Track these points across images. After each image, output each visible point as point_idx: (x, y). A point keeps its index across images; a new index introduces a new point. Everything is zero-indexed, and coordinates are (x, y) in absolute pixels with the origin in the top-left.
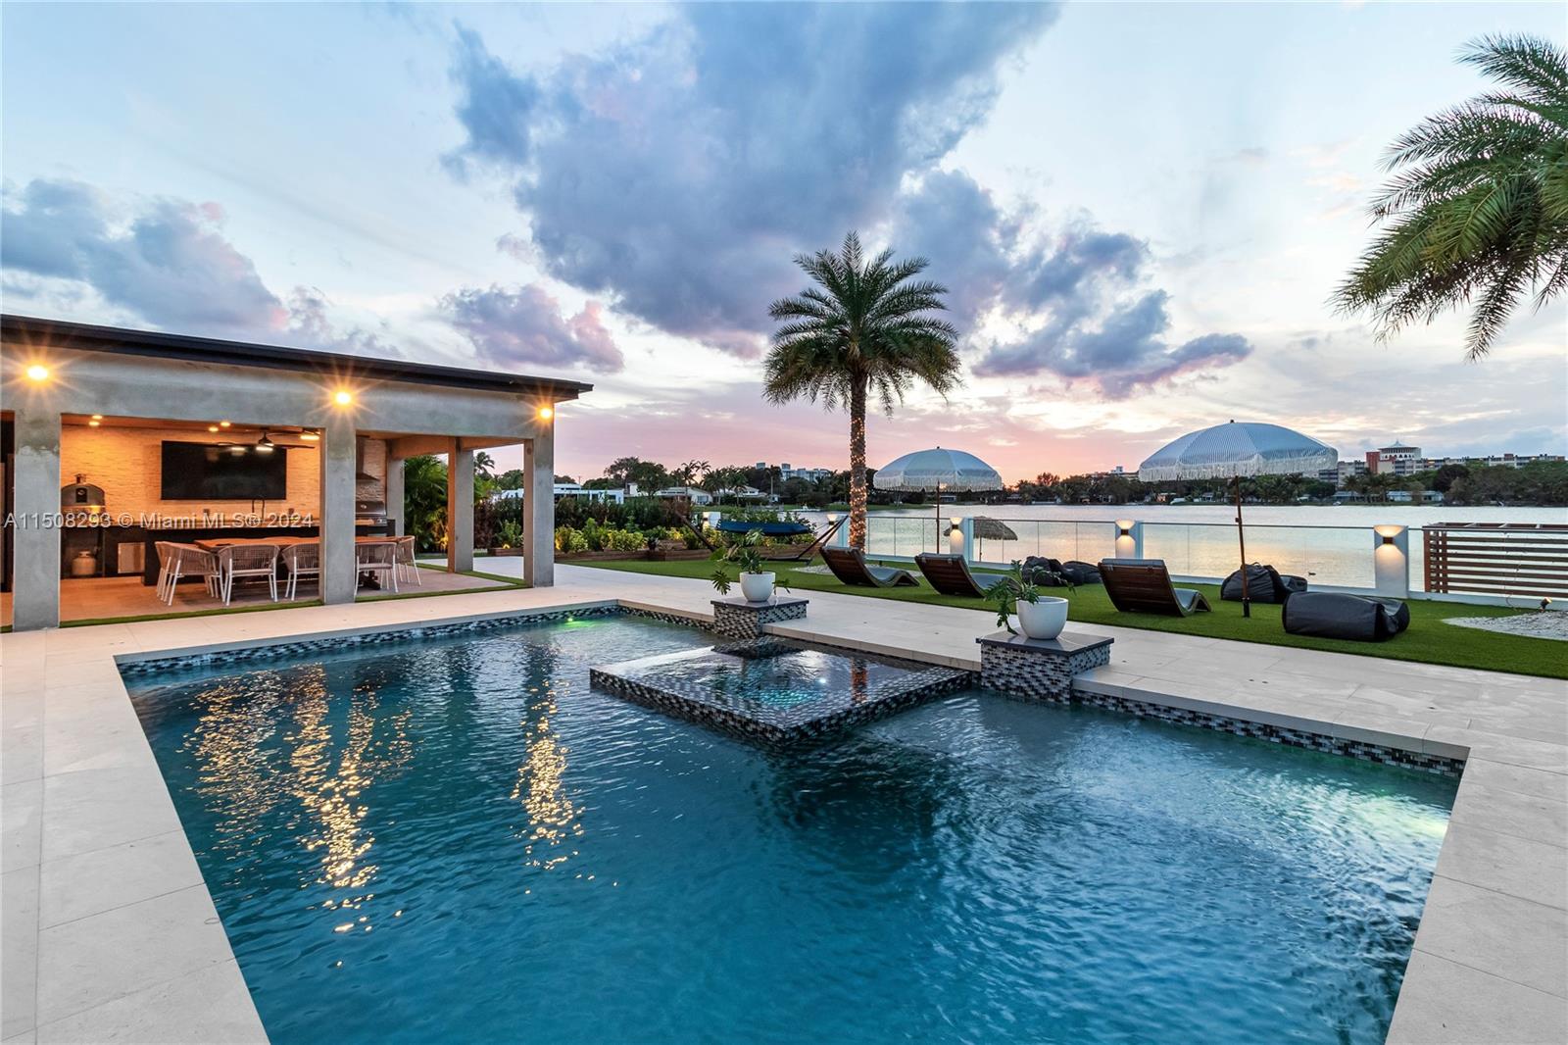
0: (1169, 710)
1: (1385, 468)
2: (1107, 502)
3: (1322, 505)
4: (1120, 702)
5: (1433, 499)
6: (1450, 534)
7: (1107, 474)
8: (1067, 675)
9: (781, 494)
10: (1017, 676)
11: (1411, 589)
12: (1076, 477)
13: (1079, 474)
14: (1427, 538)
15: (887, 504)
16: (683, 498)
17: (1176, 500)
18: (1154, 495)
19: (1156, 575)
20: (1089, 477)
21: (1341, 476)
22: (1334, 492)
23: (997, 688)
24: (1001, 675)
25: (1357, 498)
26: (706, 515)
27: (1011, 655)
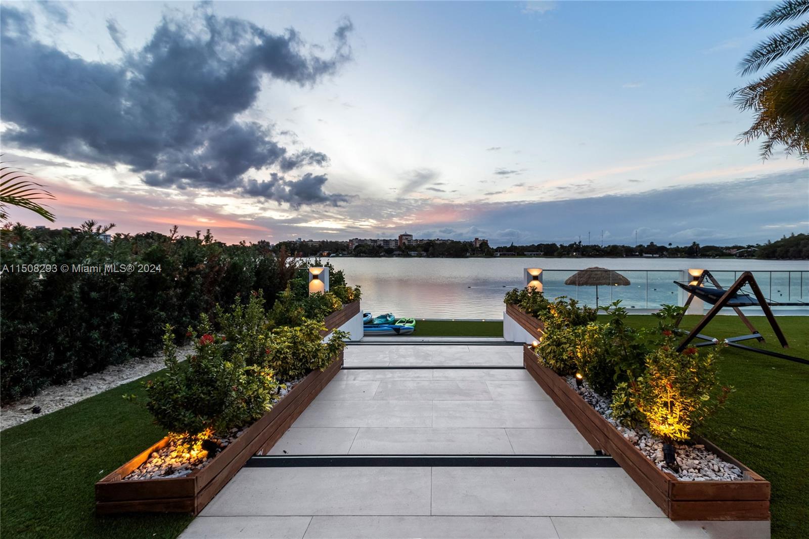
17: (332, 255)
18: (321, 252)
21: (391, 245)
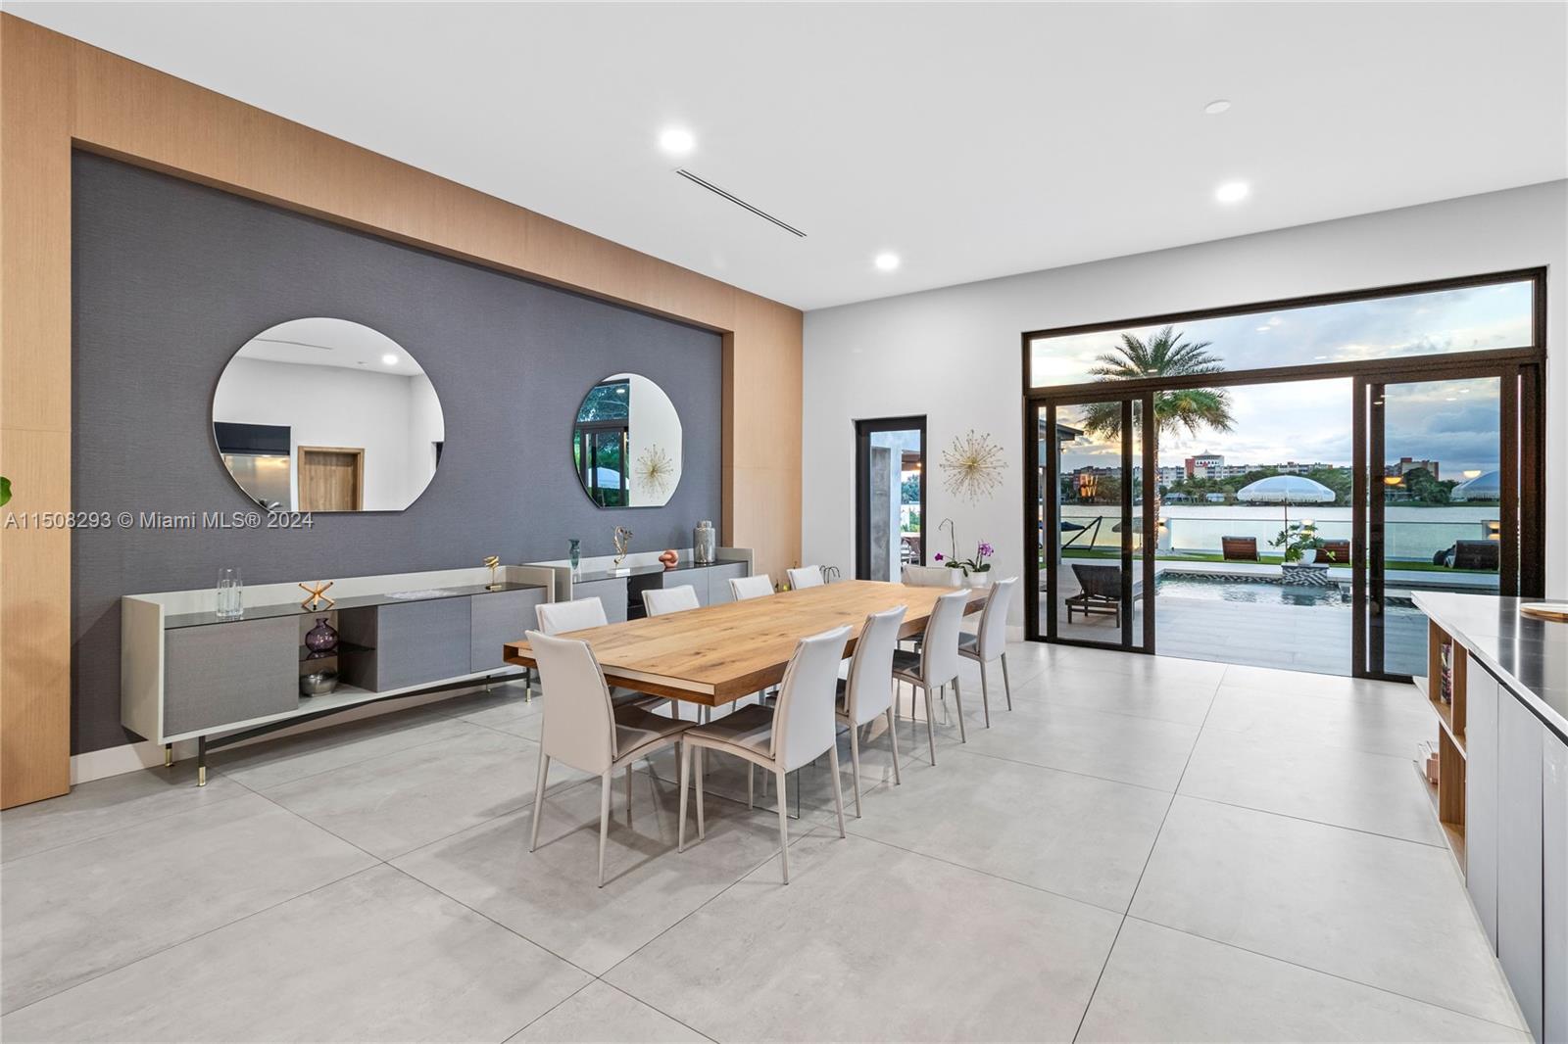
1: (1201, 474)
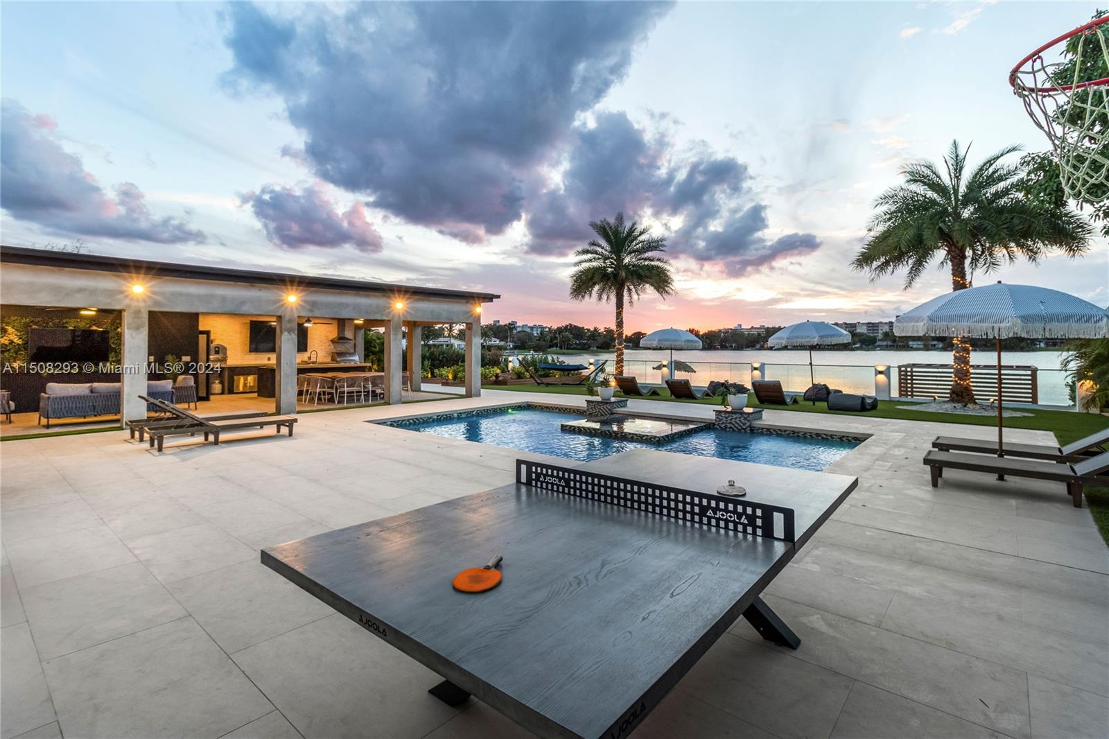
0: (785, 431)
2: (732, 348)
3: (868, 350)
4: (768, 430)
5: (937, 346)
6: (914, 369)
7: (731, 329)
8: (749, 421)
9: (515, 342)
10: (730, 423)
11: (892, 396)
12: (712, 331)
13: (713, 330)
14: (900, 371)
15: (587, 350)
16: (447, 346)
18: (762, 343)
19: (776, 387)
20: (720, 331)
21: (880, 332)
22: (875, 342)
23: (722, 428)
24: (723, 423)
25: (890, 346)
26: (510, 359)
27: (727, 415)
